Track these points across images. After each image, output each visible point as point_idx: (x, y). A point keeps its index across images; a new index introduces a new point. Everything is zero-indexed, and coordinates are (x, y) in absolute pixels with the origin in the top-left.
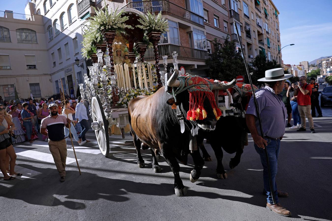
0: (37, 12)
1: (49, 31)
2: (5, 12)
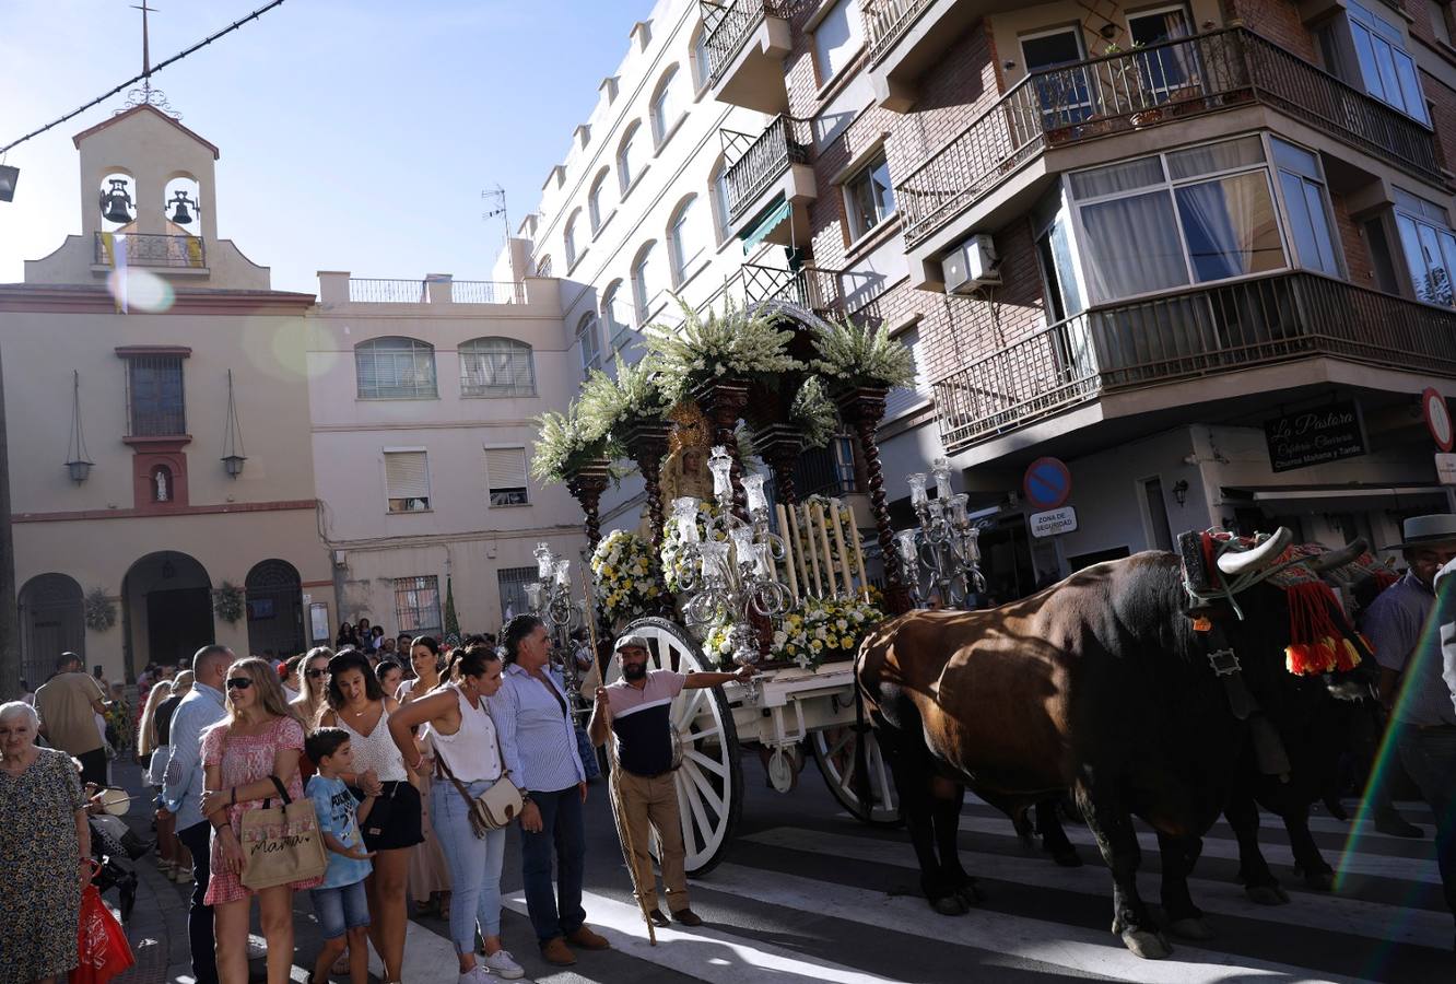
0: (539, 271)
1: (585, 340)
2: (424, 282)
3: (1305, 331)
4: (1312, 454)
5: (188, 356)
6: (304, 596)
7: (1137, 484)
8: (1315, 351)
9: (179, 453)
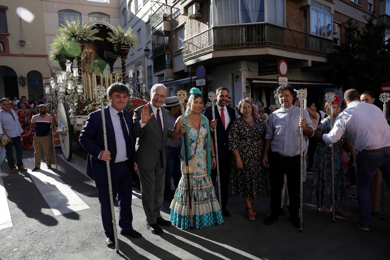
1: (124, 16)
3: (266, 40)
4: (267, 72)
5: (7, 9)
6: (43, 81)
7: (230, 75)
8: (267, 46)
9: (6, 38)
